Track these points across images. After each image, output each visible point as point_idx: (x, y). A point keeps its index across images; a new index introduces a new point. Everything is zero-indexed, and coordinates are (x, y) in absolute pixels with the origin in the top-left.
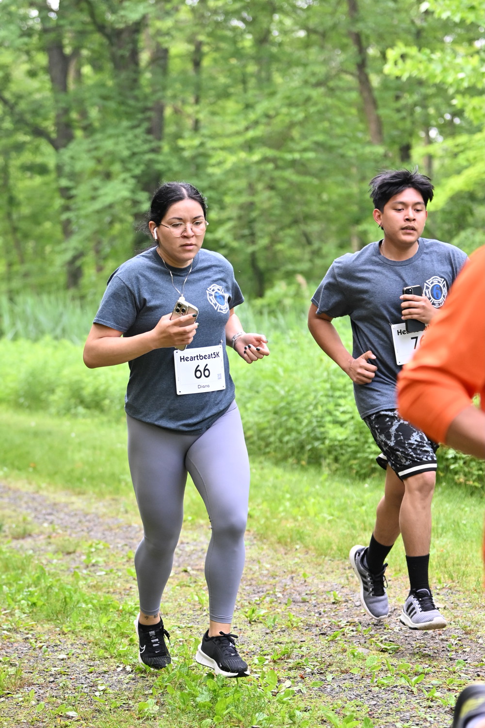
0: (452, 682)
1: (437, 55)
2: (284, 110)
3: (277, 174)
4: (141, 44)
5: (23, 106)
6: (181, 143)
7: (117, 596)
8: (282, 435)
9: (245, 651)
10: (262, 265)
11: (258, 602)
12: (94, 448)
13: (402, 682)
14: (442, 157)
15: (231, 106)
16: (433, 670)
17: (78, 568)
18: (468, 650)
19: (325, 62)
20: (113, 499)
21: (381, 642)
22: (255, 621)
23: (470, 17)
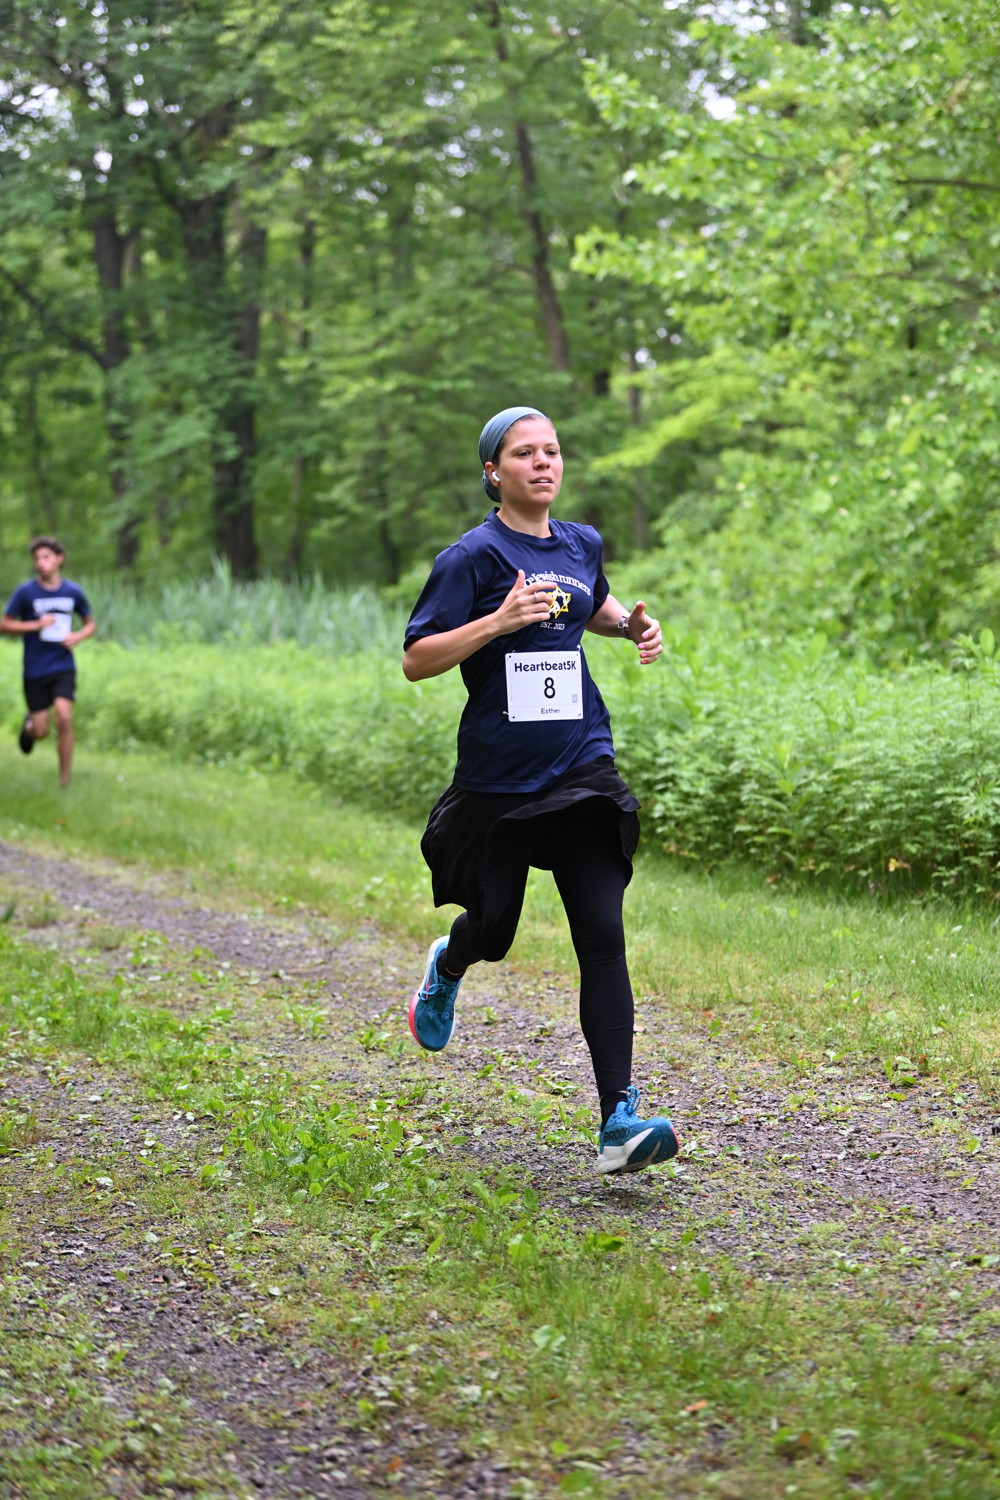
1: (646, 246)
2: (430, 320)
3: (419, 410)
4: (229, 222)
5: (57, 306)
6: (283, 364)
7: (177, 1012)
8: (420, 782)
9: (358, 1092)
10: (397, 538)
11: (379, 1022)
12: (150, 798)
13: (581, 1138)
14: (654, 391)
15: (356, 312)
17: (121, 970)
18: (675, 1092)
19: (489, 253)
20: (177, 872)
21: (553, 1080)
22: (373, 1049)
23: (694, 192)
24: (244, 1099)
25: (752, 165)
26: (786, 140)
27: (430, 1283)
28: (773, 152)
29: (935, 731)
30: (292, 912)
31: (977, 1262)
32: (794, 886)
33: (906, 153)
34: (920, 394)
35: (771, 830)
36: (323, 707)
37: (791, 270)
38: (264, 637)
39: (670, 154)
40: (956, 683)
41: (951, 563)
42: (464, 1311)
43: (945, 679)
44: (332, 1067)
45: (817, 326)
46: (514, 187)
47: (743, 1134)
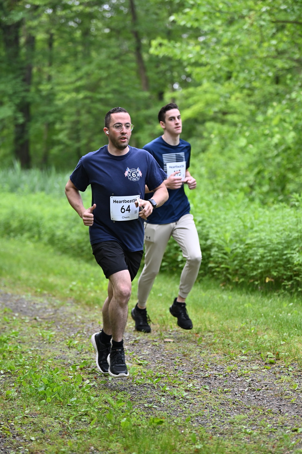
0: (175, 382)
1: (178, 45)
2: (97, 71)
3: (92, 105)
4: (21, 33)
6: (42, 87)
9: (65, 363)
11: (74, 337)
13: (149, 381)
14: (180, 99)
15: (69, 68)
16: (166, 375)
18: (185, 365)
19: (119, 46)
21: (139, 359)
22: (72, 347)
23: (196, 25)
24: (22, 366)
25: (218, 14)
26: (230, 5)
27: (91, 436)
28: (225, 10)
29: (284, 230)
30: (42, 295)
31: (296, 430)
32: (230, 287)
33: (275, 11)
34: (280, 102)
35: (222, 266)
36: (55, 217)
37: (232, 54)
38: (33, 190)
39: (187, 10)
40: (292, 211)
41: (290, 166)
42: (104, 447)
43: (288, 210)
44: (56, 354)
45: (242, 76)
46: (128, 22)
47: (210, 381)
